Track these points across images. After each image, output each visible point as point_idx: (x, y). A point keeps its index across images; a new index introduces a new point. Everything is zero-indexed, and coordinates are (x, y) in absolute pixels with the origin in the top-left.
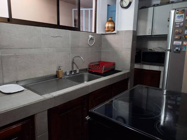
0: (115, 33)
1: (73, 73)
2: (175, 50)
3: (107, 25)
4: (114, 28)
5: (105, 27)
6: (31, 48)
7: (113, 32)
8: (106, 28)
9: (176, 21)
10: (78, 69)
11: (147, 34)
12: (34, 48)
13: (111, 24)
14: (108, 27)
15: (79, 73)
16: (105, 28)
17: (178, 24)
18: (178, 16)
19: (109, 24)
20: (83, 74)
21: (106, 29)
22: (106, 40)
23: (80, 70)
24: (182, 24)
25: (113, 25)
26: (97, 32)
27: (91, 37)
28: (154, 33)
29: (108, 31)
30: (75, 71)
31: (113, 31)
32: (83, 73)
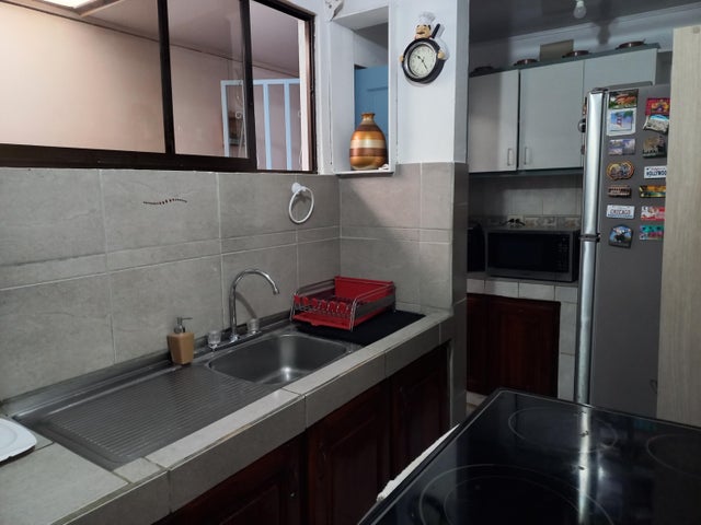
0: (389, 171)
1: (235, 338)
2: (612, 238)
3: (356, 143)
4: (384, 155)
5: (351, 150)
6: (61, 259)
7: (381, 170)
8: (355, 153)
9: (609, 134)
10: (254, 320)
11: (503, 167)
12: (75, 257)
13: (373, 138)
14: (362, 151)
15: (260, 335)
16: (351, 155)
17: (616, 143)
18: (617, 114)
19: (362, 138)
20: (276, 339)
21: (355, 158)
22: (357, 200)
23: (262, 323)
24: (632, 142)
25: (378, 144)
26: (322, 171)
27: (301, 192)
28: (527, 161)
29: (361, 165)
30: (243, 329)
31: (381, 166)
32: (276, 333)
